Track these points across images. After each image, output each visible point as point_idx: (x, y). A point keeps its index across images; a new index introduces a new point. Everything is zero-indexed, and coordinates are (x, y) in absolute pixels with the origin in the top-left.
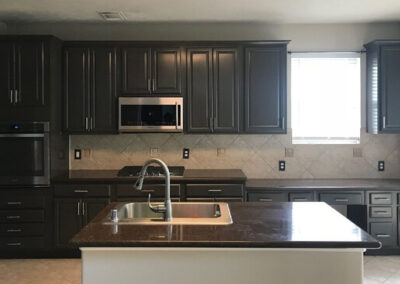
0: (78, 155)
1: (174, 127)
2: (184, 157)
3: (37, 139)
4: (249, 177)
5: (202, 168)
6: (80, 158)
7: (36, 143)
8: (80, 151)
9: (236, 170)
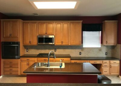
0: (27, 50)
1: (52, 43)
2: (55, 51)
3: (16, 46)
4: (71, 56)
5: (59, 54)
6: (28, 51)
7: (16, 47)
8: (28, 49)
9: (68, 55)
